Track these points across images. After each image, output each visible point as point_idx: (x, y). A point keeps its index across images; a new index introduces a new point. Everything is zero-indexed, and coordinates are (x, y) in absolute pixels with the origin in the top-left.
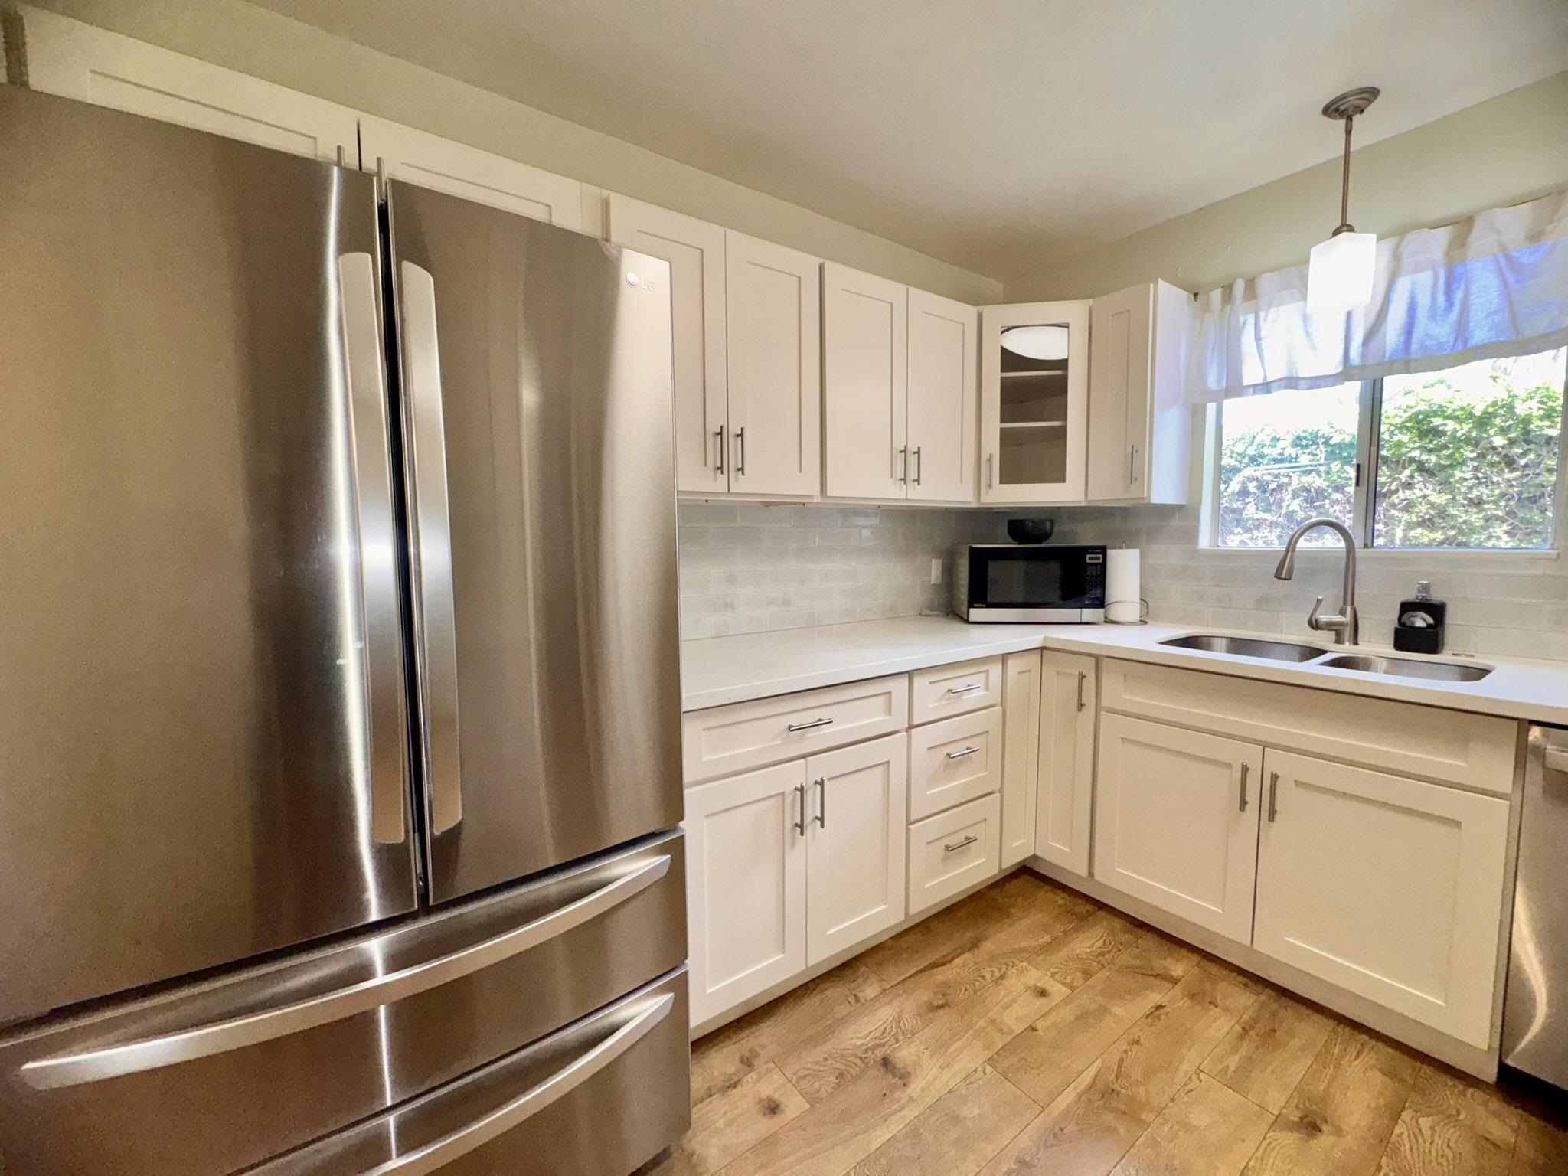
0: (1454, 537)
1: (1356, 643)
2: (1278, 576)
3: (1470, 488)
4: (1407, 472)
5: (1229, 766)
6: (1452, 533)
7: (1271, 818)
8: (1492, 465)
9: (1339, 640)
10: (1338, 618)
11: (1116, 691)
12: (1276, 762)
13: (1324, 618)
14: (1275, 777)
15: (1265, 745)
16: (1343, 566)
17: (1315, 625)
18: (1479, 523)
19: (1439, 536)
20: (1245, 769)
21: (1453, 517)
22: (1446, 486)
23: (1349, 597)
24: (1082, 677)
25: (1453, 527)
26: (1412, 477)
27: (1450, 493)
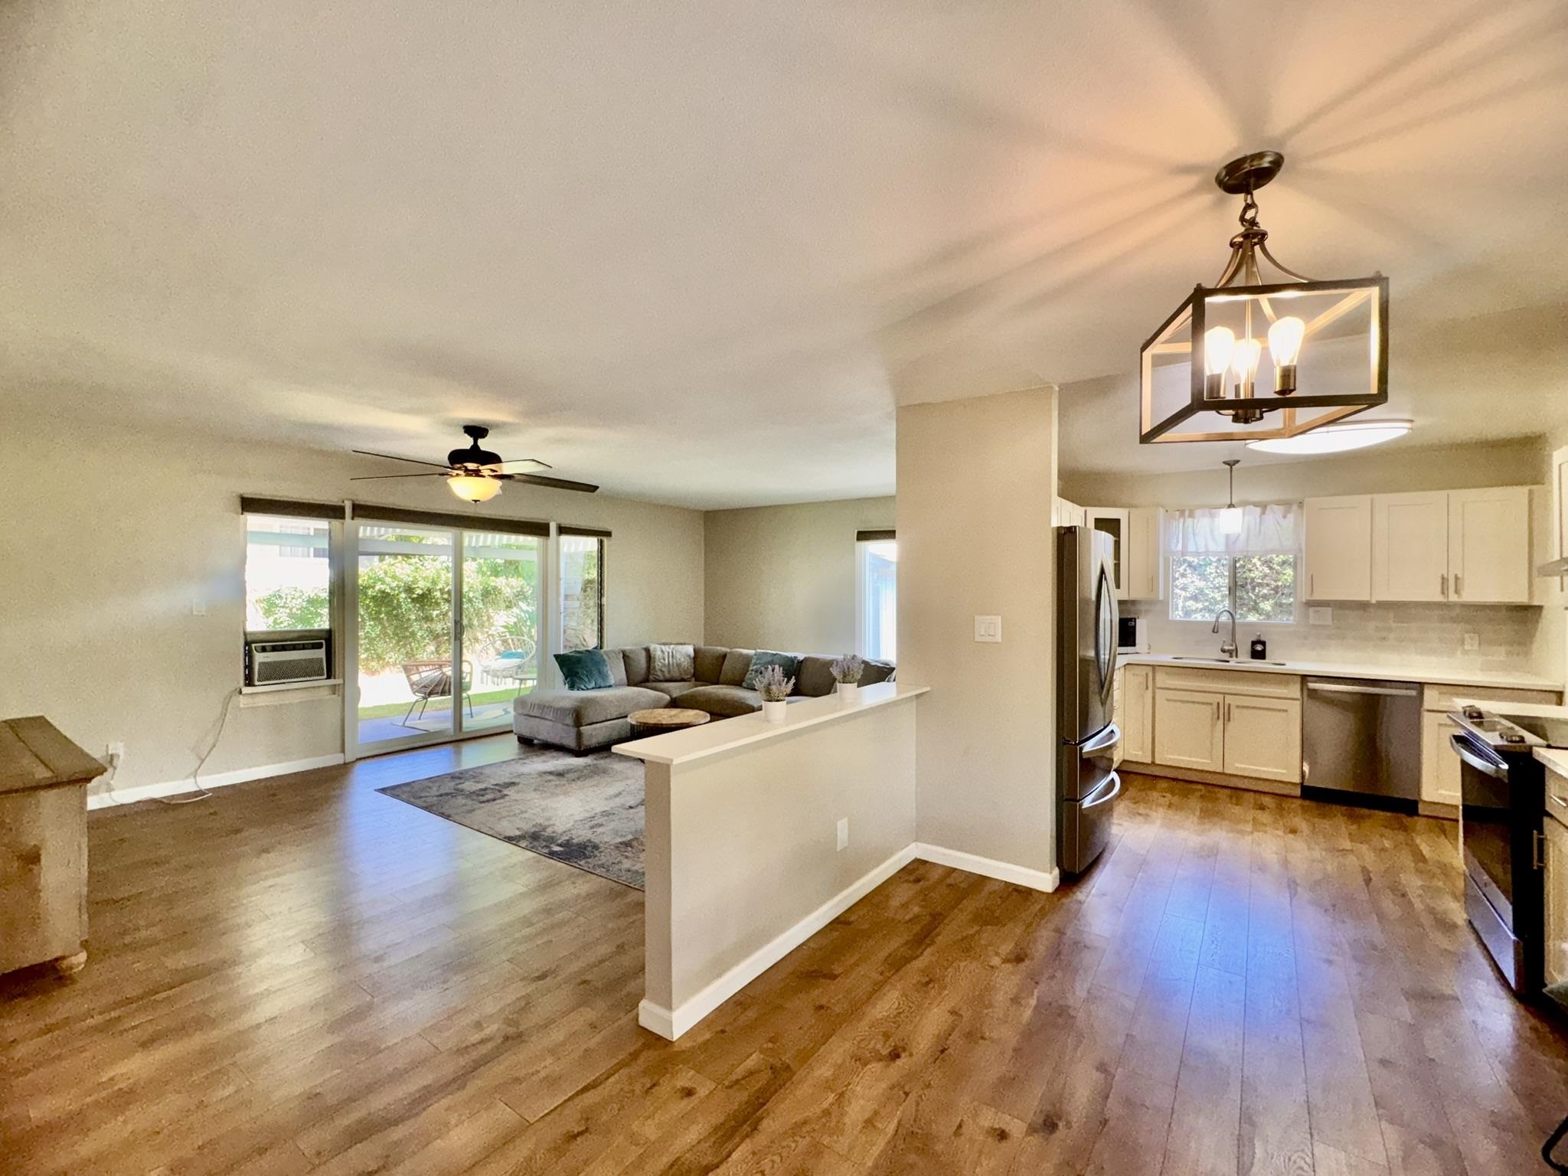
0: (1207, 606)
1: (1237, 657)
2: (1214, 632)
3: (1214, 578)
4: (1183, 567)
5: (1211, 704)
6: (1207, 604)
7: (1229, 720)
8: (1223, 565)
9: (1231, 656)
10: (1231, 648)
11: (1162, 679)
12: (1229, 699)
13: (1226, 648)
14: (1229, 705)
15: (1224, 694)
16: (1231, 628)
17: (1223, 651)
18: (1219, 599)
19: (1200, 606)
20: (1218, 703)
21: (1207, 595)
22: (1203, 577)
23: (1234, 639)
24: (1147, 674)
25: (1207, 600)
26: (1185, 570)
27: (1205, 580)
